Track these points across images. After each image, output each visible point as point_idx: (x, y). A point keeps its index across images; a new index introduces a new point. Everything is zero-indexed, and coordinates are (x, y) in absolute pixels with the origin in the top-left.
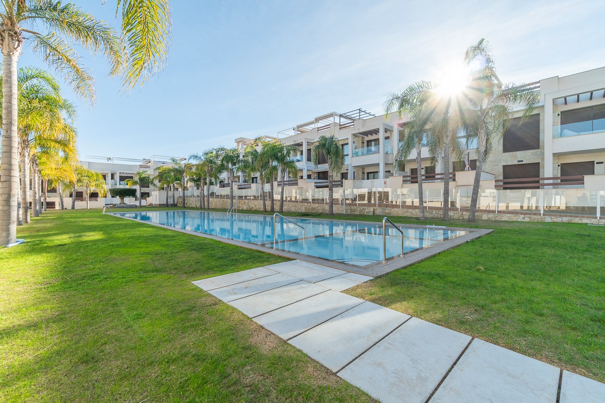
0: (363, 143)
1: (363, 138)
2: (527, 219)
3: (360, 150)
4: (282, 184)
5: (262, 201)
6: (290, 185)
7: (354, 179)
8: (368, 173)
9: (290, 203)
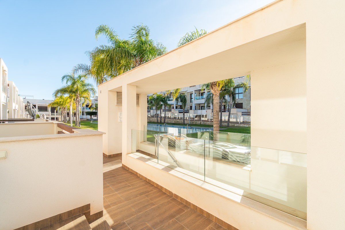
0: (199, 93)
1: (199, 92)
2: (247, 126)
3: (198, 97)
4: (165, 110)
5: (156, 118)
6: (168, 111)
7: (195, 109)
8: (202, 107)
9: (168, 119)
